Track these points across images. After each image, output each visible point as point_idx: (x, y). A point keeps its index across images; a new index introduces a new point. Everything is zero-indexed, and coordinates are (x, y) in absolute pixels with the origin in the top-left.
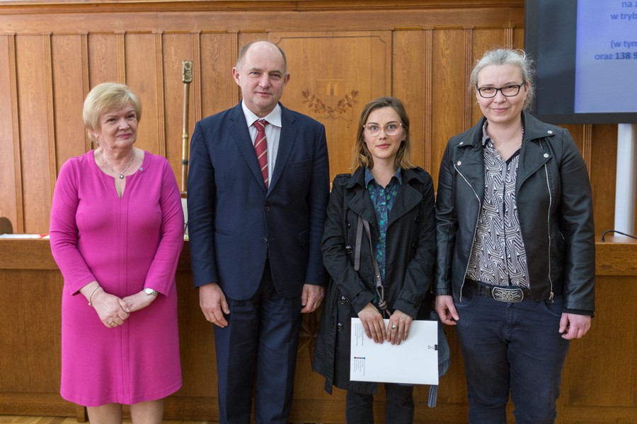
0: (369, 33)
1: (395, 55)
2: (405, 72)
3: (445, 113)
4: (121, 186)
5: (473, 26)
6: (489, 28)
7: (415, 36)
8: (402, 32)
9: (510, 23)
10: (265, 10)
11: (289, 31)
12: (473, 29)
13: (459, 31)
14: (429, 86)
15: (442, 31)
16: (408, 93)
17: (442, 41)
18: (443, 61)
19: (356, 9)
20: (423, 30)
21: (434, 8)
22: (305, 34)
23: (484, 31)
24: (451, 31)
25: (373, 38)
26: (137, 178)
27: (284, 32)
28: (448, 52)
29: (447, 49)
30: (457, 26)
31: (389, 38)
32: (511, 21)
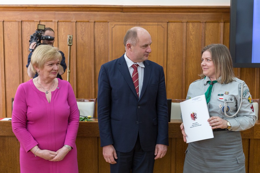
0: (156, 24)
1: (169, 34)
2: (173, 42)
3: (192, 61)
4: (49, 97)
5: (205, 21)
6: (212, 22)
7: (178, 25)
8: (172, 23)
9: (222, 20)
10: (107, 12)
11: (119, 22)
12: (205, 23)
13: (199, 23)
14: (184, 48)
15: (191, 23)
16: (175, 52)
17: (191, 28)
18: (191, 37)
19: (151, 12)
20: (182, 22)
21: (187, 12)
22: (126, 23)
23: (210, 24)
24: (195, 23)
25: (159, 26)
26: (57, 92)
27: (116, 22)
28: (194, 33)
29: (193, 32)
30: (198, 21)
31: (166, 26)
32: (223, 19)
